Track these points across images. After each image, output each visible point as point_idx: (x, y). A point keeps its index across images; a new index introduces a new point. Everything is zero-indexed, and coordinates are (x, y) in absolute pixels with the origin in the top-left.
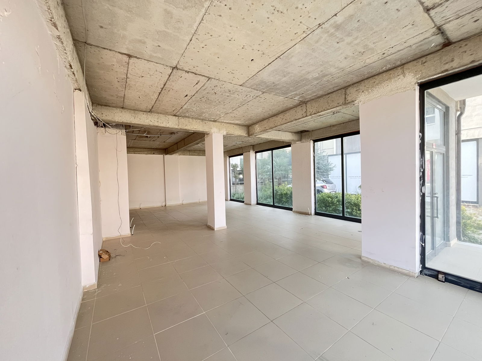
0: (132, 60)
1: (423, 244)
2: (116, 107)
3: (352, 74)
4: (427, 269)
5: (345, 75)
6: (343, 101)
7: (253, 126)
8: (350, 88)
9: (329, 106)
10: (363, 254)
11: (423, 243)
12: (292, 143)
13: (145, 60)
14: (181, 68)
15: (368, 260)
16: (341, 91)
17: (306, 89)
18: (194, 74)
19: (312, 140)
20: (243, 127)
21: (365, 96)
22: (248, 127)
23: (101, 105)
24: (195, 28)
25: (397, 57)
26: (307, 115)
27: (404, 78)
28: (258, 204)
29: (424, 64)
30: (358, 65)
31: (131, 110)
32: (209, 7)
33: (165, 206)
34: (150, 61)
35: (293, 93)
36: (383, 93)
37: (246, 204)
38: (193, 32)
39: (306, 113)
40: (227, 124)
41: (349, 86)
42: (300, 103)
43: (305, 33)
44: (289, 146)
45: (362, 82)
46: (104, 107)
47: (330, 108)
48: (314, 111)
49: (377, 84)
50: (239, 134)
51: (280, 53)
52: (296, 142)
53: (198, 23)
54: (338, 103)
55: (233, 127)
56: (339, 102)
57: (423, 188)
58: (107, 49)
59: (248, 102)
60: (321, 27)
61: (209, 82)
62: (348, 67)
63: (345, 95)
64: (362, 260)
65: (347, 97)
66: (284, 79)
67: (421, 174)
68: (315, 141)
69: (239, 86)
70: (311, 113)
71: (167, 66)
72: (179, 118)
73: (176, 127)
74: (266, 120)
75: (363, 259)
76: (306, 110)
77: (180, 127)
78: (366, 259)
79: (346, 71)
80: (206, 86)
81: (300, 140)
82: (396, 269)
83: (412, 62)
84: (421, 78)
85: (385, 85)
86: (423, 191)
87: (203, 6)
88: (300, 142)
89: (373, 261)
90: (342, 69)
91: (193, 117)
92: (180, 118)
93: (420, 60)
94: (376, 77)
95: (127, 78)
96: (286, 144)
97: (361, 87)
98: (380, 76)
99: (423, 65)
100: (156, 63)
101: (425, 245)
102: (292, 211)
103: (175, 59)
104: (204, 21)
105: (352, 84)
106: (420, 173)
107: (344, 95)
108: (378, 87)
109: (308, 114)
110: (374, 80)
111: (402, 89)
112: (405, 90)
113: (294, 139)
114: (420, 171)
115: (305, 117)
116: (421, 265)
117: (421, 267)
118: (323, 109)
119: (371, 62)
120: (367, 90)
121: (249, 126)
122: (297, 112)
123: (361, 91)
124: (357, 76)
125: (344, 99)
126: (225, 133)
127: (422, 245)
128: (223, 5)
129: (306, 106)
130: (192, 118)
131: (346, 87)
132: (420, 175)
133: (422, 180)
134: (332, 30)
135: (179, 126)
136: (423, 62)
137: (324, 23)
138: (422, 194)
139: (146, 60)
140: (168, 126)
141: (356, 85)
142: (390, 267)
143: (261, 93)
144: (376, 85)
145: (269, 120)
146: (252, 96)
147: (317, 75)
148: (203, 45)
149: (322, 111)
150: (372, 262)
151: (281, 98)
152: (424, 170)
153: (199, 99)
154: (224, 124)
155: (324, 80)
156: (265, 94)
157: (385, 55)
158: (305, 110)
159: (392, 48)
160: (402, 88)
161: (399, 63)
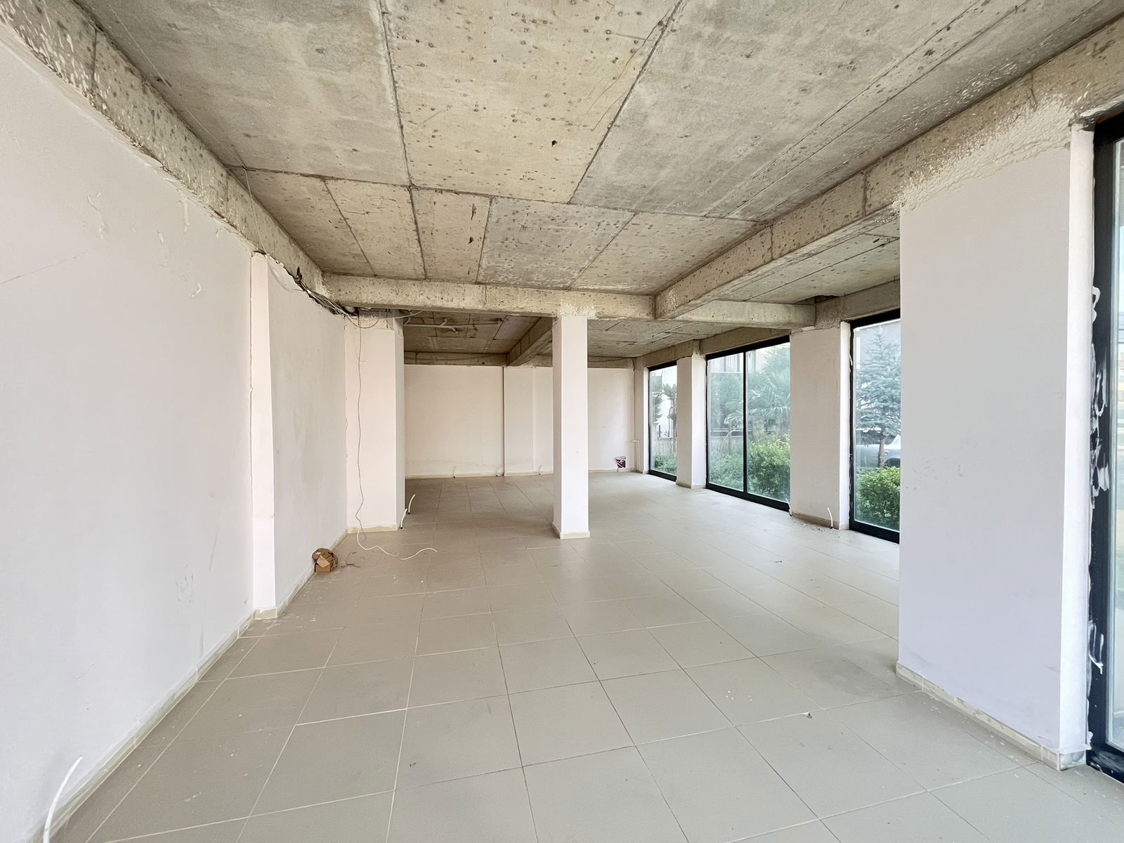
0: (331, 185)
1: (1100, 665)
2: (363, 275)
3: (861, 129)
4: (1111, 752)
5: (836, 134)
6: (859, 207)
7: (664, 293)
8: (878, 167)
9: (824, 226)
10: (905, 661)
11: (1098, 661)
12: (792, 332)
13: (350, 180)
14: (423, 186)
15: (915, 681)
16: (854, 180)
17: (744, 188)
18: (453, 194)
19: (846, 321)
20: (641, 298)
21: (915, 185)
22: (653, 298)
23: (339, 274)
24: (393, 101)
25: (987, 51)
26: (774, 257)
27: (1034, 111)
28: (709, 486)
29: (1103, 55)
30: (861, 101)
31: (391, 278)
32: (389, 53)
33: (503, 475)
34: (360, 181)
35: (715, 204)
36: (968, 172)
37: (680, 485)
38: (394, 109)
39: (771, 251)
40: (599, 294)
41: (876, 162)
42: (755, 225)
43: (637, 53)
44: (785, 339)
45: (910, 147)
46: (343, 277)
47: (825, 232)
48: (790, 246)
49: (952, 146)
50: (629, 315)
51: (608, 115)
52: (804, 329)
53: (389, 90)
54: (847, 216)
55: (615, 299)
56: (848, 214)
57: (1103, 474)
58: (281, 172)
59: (614, 238)
60: (669, 29)
61: (494, 205)
62: (833, 112)
63: (865, 189)
64: (897, 677)
65: (868, 196)
66: (663, 173)
67: (1096, 425)
68: (854, 324)
69: (567, 206)
70: (783, 250)
71: (395, 185)
72: (486, 288)
73: (480, 307)
74: (689, 278)
75: (902, 674)
76: (772, 242)
77: (490, 306)
78: (909, 676)
79: (832, 123)
80: (494, 212)
81: (814, 322)
82: (996, 726)
83: (1062, 55)
84: (1091, 104)
85: (974, 143)
86: (1101, 484)
87: (379, 56)
88: (812, 328)
89: (928, 686)
90: (816, 120)
91: (515, 284)
92: (488, 287)
93: (1089, 45)
94: (950, 124)
95: (345, 219)
96: (778, 334)
97: (905, 162)
98: (961, 120)
99: (1098, 56)
100: (373, 183)
101: (1105, 668)
102: (788, 511)
103: (399, 170)
104: (400, 84)
105: (884, 157)
106: (1092, 421)
107: (862, 190)
108: (954, 153)
109: (777, 252)
110: (945, 135)
111: (1027, 148)
112: (1034, 150)
113: (793, 320)
114: (1093, 415)
115: (770, 262)
116: (1091, 735)
117: (1089, 741)
118: (809, 237)
119: (900, 83)
120: (923, 169)
121: (657, 295)
122: (752, 250)
123: (907, 173)
124: (883, 131)
125: (861, 203)
126: (593, 315)
127: (1093, 665)
128: (413, 43)
129: (772, 234)
130: (515, 286)
131: (866, 167)
132: (1092, 429)
133: (1098, 448)
134: (708, 30)
135: (485, 304)
136: (1098, 47)
137: (671, 18)
138: (1096, 494)
139: (354, 180)
140: (462, 305)
141: (893, 157)
142: (977, 716)
143: (629, 215)
144: (947, 148)
145: (694, 276)
146: (612, 224)
147: (751, 149)
148: (431, 133)
149: (807, 243)
150: (926, 687)
151: (691, 220)
152: (1107, 410)
153: (499, 244)
154: (590, 293)
155: (782, 158)
156: (641, 215)
157: (937, 56)
158: (770, 243)
159: (949, 29)
160: (1026, 145)
161: (1010, 69)
